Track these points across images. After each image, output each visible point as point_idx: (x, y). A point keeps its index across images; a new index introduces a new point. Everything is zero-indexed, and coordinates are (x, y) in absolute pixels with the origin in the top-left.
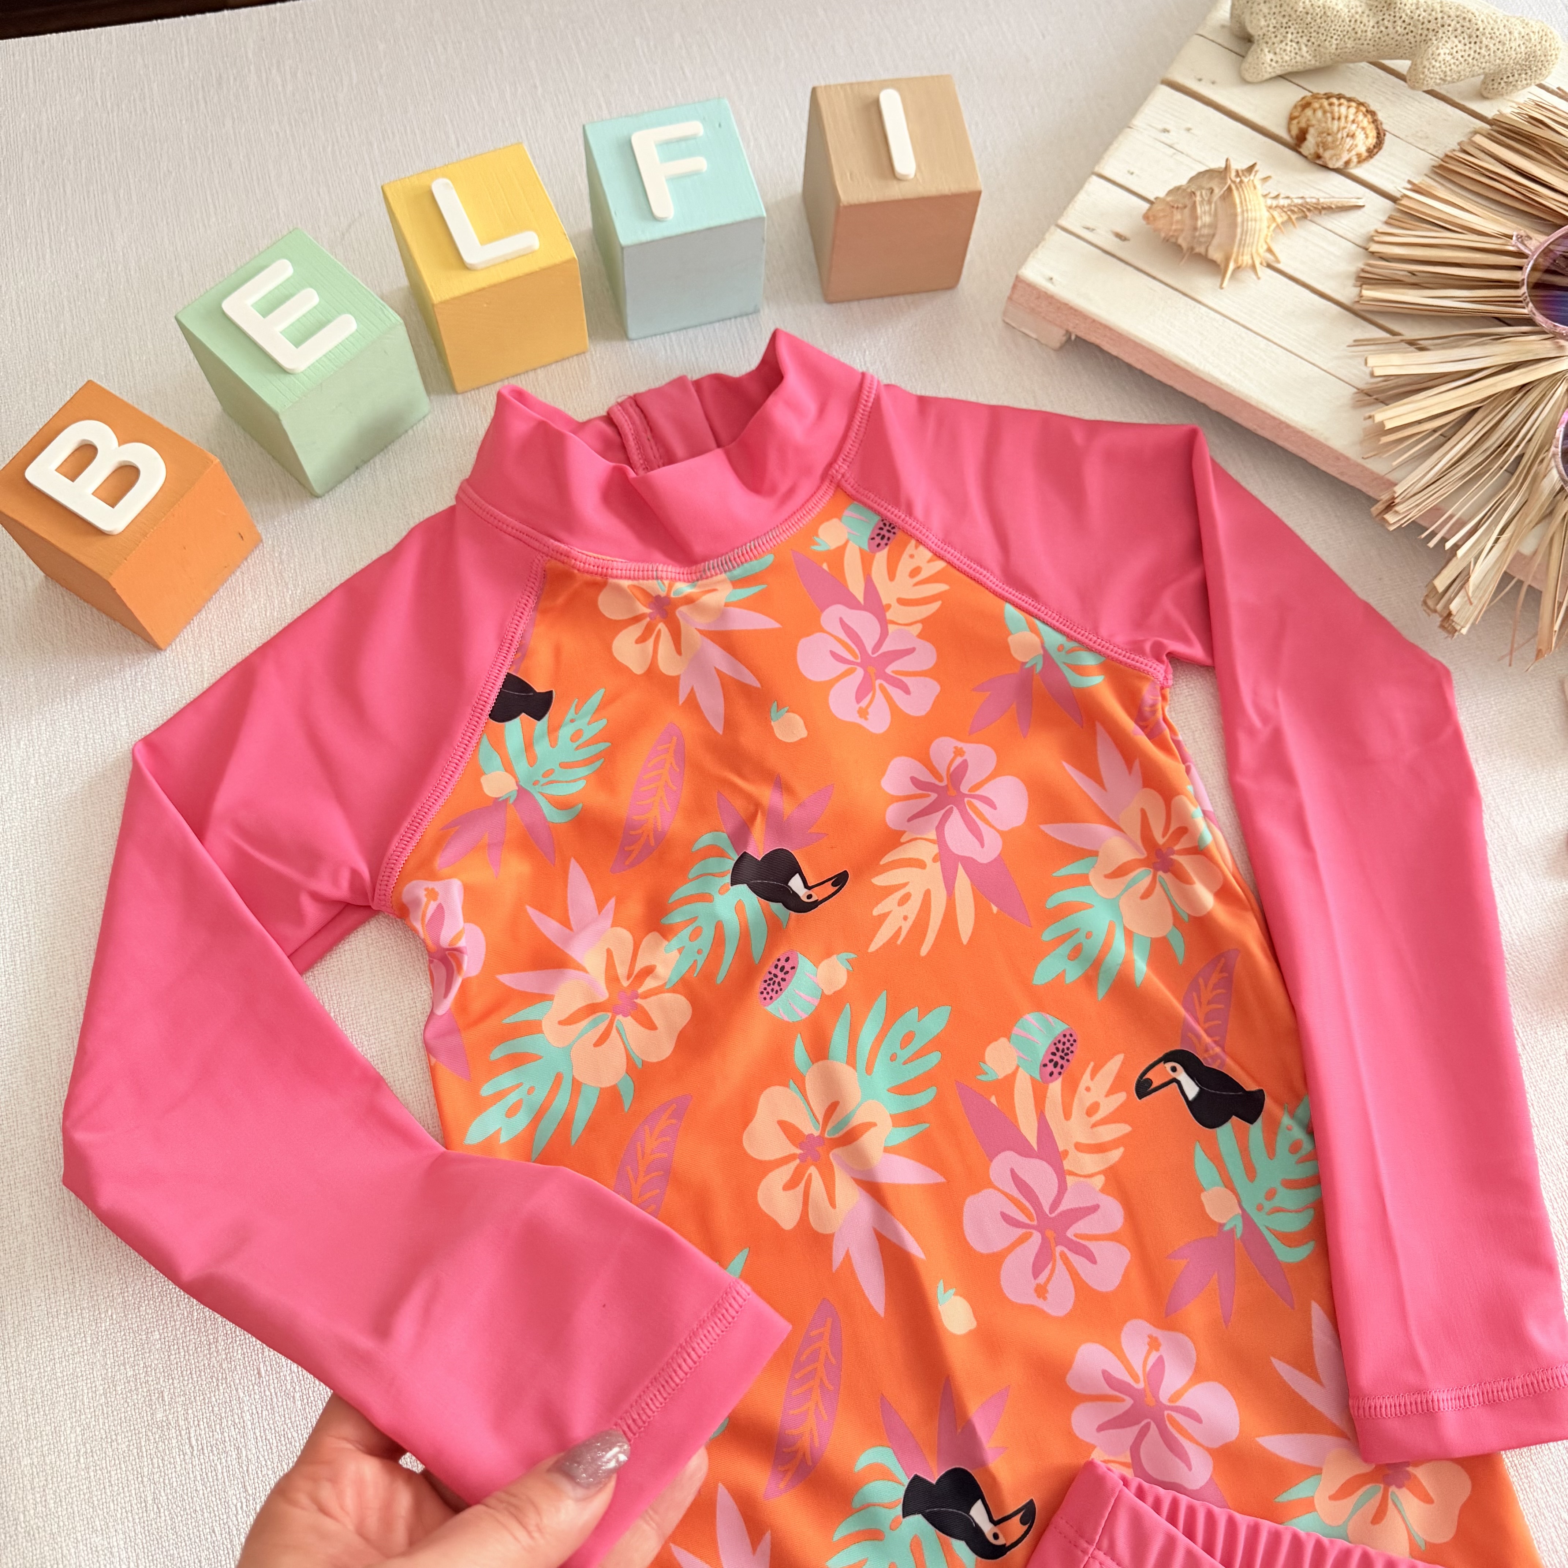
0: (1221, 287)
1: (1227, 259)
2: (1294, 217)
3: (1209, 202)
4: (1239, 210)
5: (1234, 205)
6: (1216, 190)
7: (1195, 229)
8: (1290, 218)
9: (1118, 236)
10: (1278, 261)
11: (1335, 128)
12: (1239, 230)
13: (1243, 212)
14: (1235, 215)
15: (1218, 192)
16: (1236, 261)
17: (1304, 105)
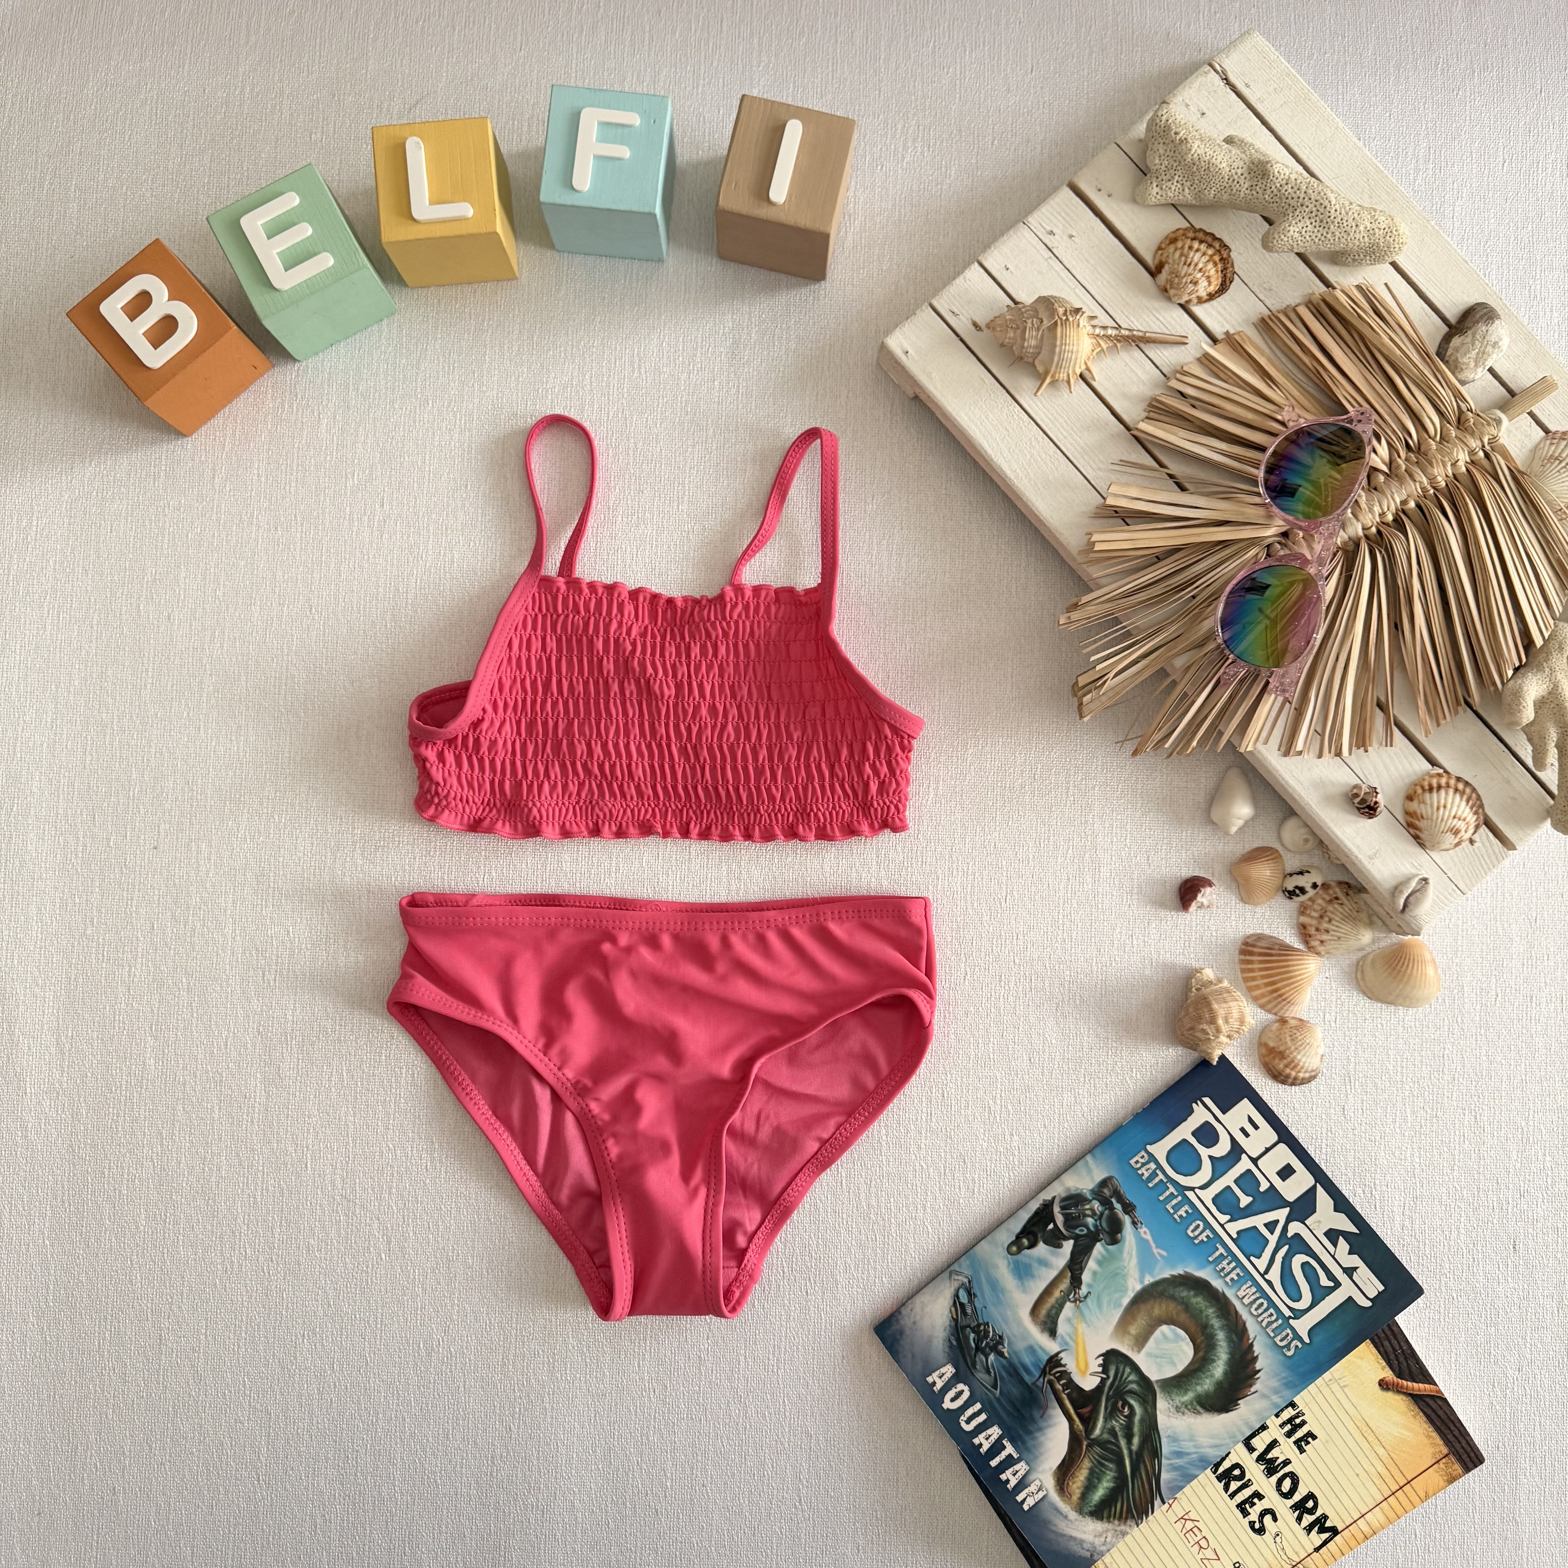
0: (1035, 394)
1: (1047, 373)
2: (1118, 345)
3: (1038, 329)
4: (1058, 343)
5: (1055, 338)
7: (1023, 347)
8: (1115, 345)
9: (975, 325)
11: (1183, 273)
12: (1056, 359)
14: (1055, 346)
15: (1046, 323)
16: (1052, 376)
17: (1172, 240)
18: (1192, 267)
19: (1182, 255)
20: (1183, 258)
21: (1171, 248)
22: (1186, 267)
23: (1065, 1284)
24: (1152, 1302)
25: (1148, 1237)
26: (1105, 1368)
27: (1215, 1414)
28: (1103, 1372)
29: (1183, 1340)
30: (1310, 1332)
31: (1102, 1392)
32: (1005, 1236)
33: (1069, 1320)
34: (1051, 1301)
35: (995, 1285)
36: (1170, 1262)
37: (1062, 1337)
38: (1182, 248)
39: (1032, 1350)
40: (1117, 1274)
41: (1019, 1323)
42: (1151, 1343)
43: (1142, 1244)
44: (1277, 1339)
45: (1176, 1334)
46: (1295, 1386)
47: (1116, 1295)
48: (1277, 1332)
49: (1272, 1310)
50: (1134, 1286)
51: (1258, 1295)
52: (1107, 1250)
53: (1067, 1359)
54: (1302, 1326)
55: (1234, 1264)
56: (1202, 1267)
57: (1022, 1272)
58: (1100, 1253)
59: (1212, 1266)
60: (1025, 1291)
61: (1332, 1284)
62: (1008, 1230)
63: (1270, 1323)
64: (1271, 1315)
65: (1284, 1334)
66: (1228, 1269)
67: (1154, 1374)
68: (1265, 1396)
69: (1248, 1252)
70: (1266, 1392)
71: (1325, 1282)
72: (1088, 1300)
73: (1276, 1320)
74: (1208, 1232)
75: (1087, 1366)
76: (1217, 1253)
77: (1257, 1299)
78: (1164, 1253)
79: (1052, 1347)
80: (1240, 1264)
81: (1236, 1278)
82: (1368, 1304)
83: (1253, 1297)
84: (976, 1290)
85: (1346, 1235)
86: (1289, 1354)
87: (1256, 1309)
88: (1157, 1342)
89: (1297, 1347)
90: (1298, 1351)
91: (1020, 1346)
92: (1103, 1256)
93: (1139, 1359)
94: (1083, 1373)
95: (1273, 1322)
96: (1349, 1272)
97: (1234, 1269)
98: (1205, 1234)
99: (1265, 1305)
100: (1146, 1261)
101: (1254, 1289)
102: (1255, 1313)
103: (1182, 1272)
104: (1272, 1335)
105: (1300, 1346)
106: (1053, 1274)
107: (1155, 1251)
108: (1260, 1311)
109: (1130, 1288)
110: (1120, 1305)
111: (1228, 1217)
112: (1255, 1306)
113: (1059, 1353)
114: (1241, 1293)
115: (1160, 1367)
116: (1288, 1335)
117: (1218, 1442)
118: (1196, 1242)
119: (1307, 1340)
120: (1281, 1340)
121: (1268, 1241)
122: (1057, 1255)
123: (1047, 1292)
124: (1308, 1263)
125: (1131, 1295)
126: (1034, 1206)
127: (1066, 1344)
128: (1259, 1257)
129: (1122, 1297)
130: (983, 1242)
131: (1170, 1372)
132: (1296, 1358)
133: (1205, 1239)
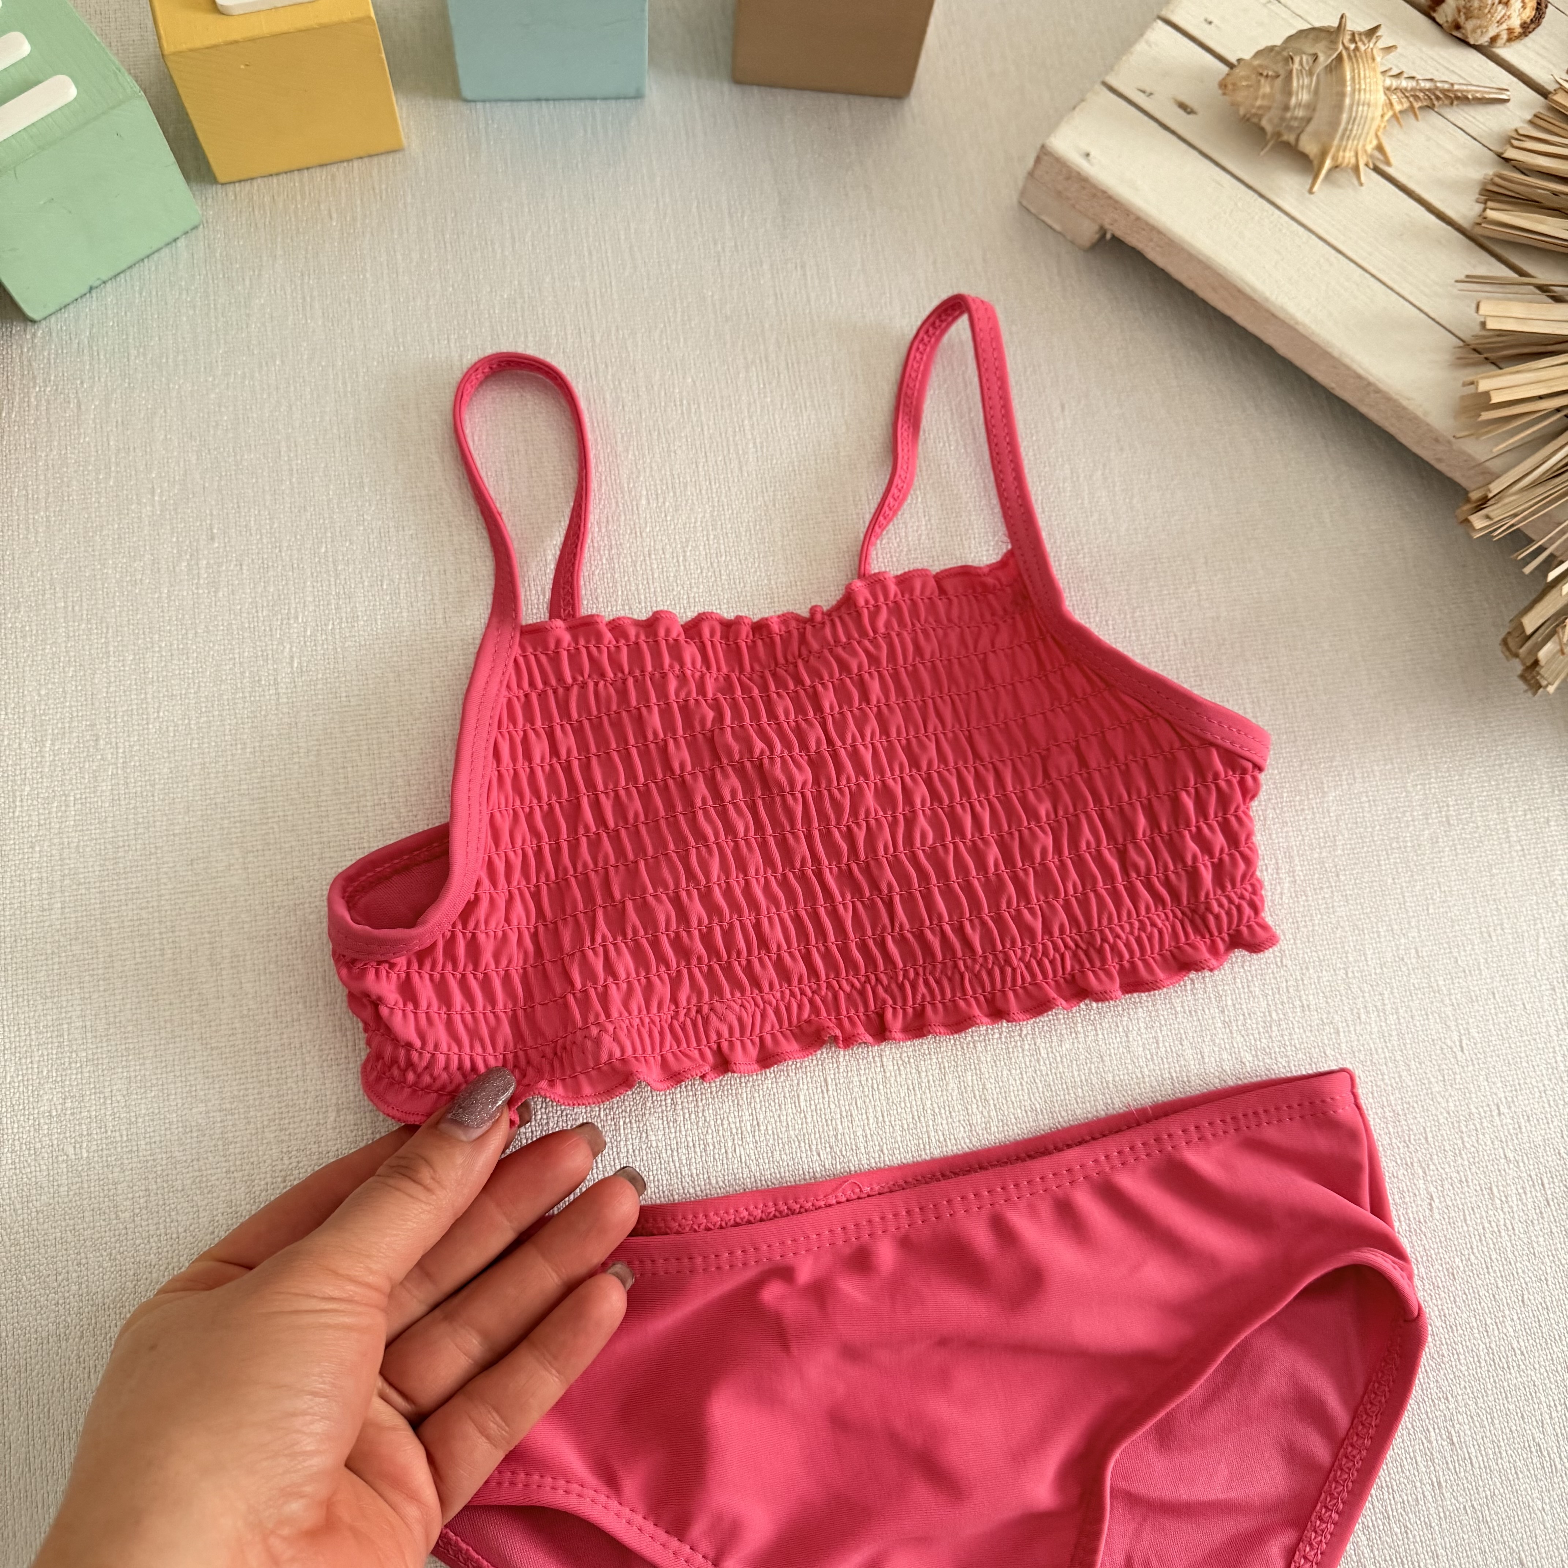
0: (1311, 192)
1: (1323, 154)
2: (1417, 105)
3: (1310, 73)
4: (1349, 89)
5: (1342, 82)
6: (1322, 58)
7: (1286, 108)
8: (1412, 107)
9: (1183, 106)
10: (1388, 163)
12: (1345, 116)
13: (1354, 91)
14: (1342, 95)
15: (1324, 60)
16: (1335, 158)
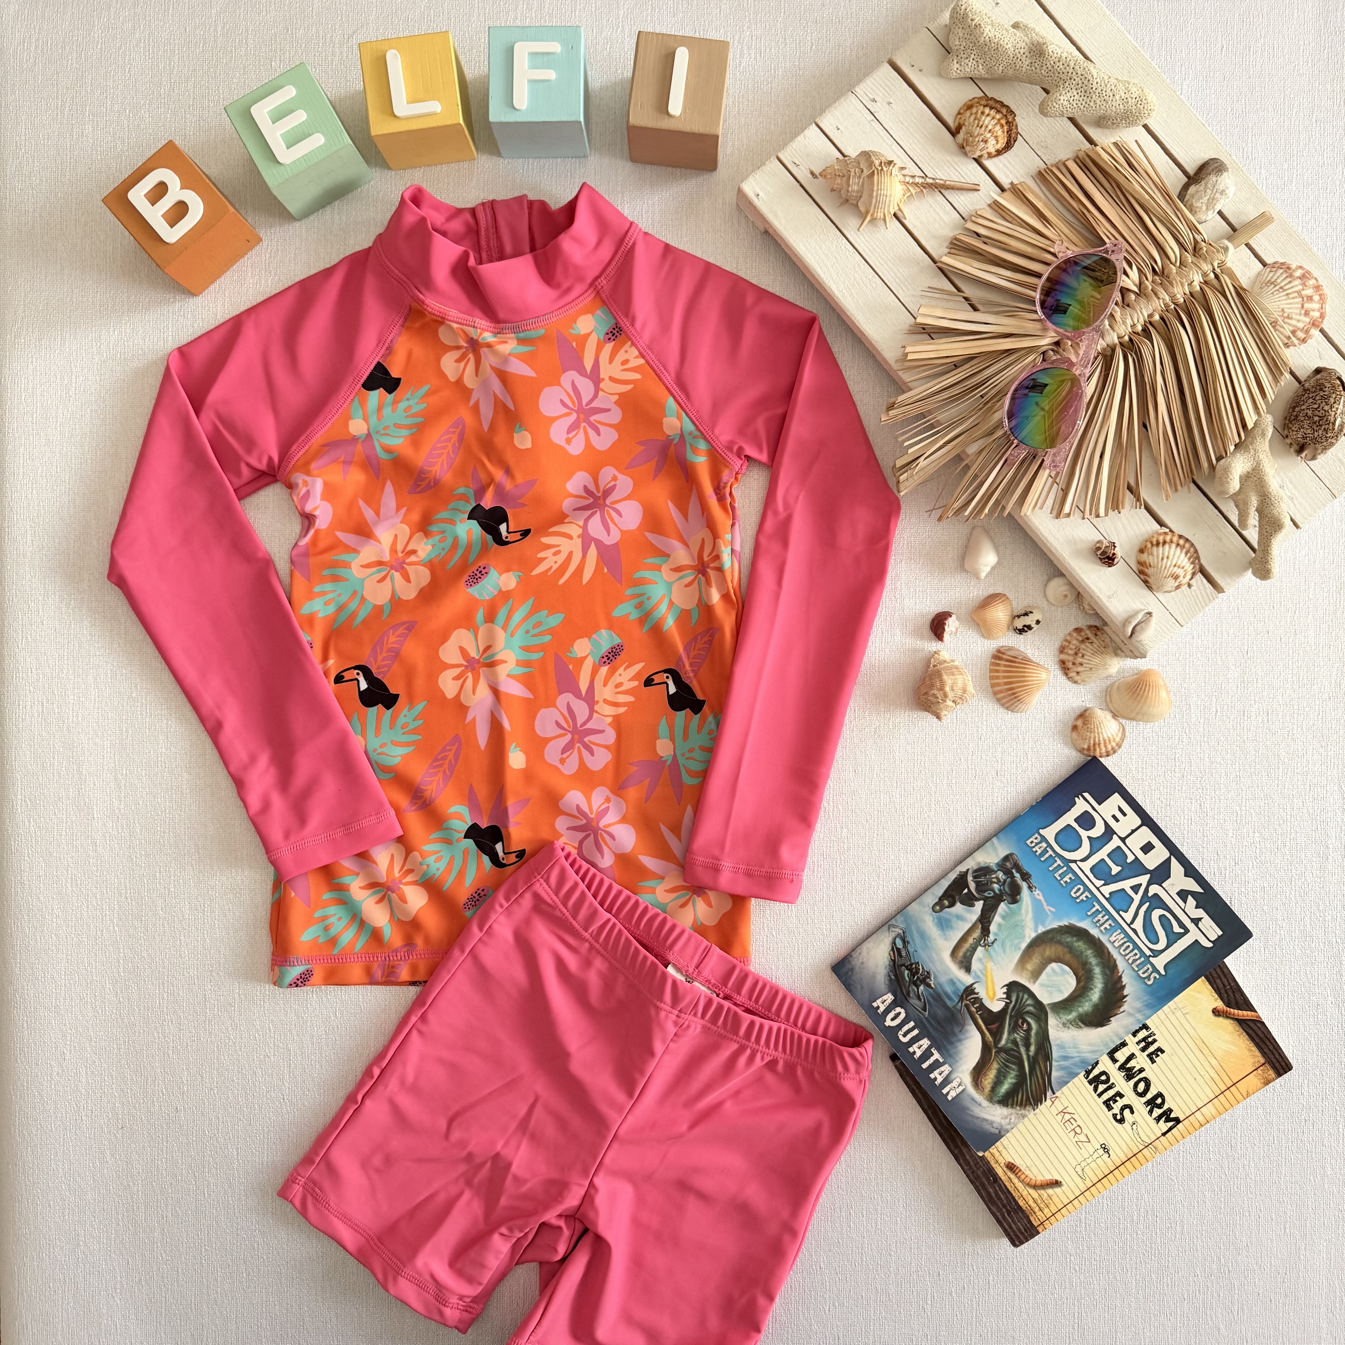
2: (924, 190)
11: (976, 133)
17: (969, 107)
18: (983, 128)
19: (975, 119)
20: (977, 121)
21: (968, 114)
22: (978, 129)
23: (977, 933)
24: (1044, 946)
25: (1041, 898)
26: (1008, 995)
27: (1093, 1028)
28: (1007, 998)
29: (1068, 973)
30: (1165, 967)
31: (1007, 1013)
32: (931, 898)
33: (980, 960)
34: (967, 946)
35: (923, 935)
36: (1057, 916)
37: (975, 972)
38: (976, 113)
39: (952, 982)
40: (1017, 925)
41: (942, 962)
42: (1043, 976)
43: (1036, 902)
44: (1140, 973)
45: (1063, 970)
46: (1155, 1006)
47: (1016, 942)
48: (1140, 967)
49: (1136, 951)
50: (1030, 935)
51: (1125, 940)
52: (1009, 908)
53: (978, 988)
54: (1160, 962)
55: (1107, 917)
56: (1082, 920)
57: (944, 925)
58: (1004, 911)
59: (1090, 919)
60: (946, 939)
61: (1182, 931)
62: (933, 894)
63: (1135, 961)
64: (1136, 954)
65: (1145, 968)
66: (1102, 921)
67: (1046, 999)
68: (1130, 1015)
69: (1118, 907)
70: (1131, 1011)
71: (1177, 929)
72: (995, 944)
73: (1140, 958)
74: (1087, 894)
75: (994, 994)
76: (1094, 909)
77: (1125, 942)
78: (1053, 909)
79: (966, 980)
80: (1112, 917)
81: (1108, 927)
82: (1211, 945)
83: (1122, 941)
84: (908, 938)
85: (1193, 894)
86: (1150, 983)
87: (1124, 950)
88: (1048, 976)
89: (1155, 977)
90: (1156, 981)
91: (943, 979)
92: (1006, 912)
93: (1035, 988)
94: (992, 999)
95: (1137, 960)
96: (1196, 921)
97: (1107, 921)
98: (1084, 895)
99: (1131, 947)
100: (1039, 916)
101: (1122, 936)
102: (1123, 953)
103: (1067, 924)
104: (1136, 969)
105: (1158, 977)
106: (968, 926)
107: (1046, 908)
108: (1127, 952)
109: (1027, 935)
110: (1019, 949)
111: (1103, 882)
112: (1123, 948)
113: (973, 984)
114: (1113, 939)
115: (1050, 993)
116: (1148, 969)
117: (1096, 1048)
118: (1078, 901)
119: (1163, 973)
120: (1143, 973)
121: (1133, 900)
122: (971, 912)
123: (963, 939)
124: (1164, 915)
125: (1028, 940)
126: (953, 876)
127: (979, 977)
128: (1126, 911)
129: (1020, 943)
130: (913, 904)
131: (1059, 998)
132: (1154, 986)
133: (1085, 899)
